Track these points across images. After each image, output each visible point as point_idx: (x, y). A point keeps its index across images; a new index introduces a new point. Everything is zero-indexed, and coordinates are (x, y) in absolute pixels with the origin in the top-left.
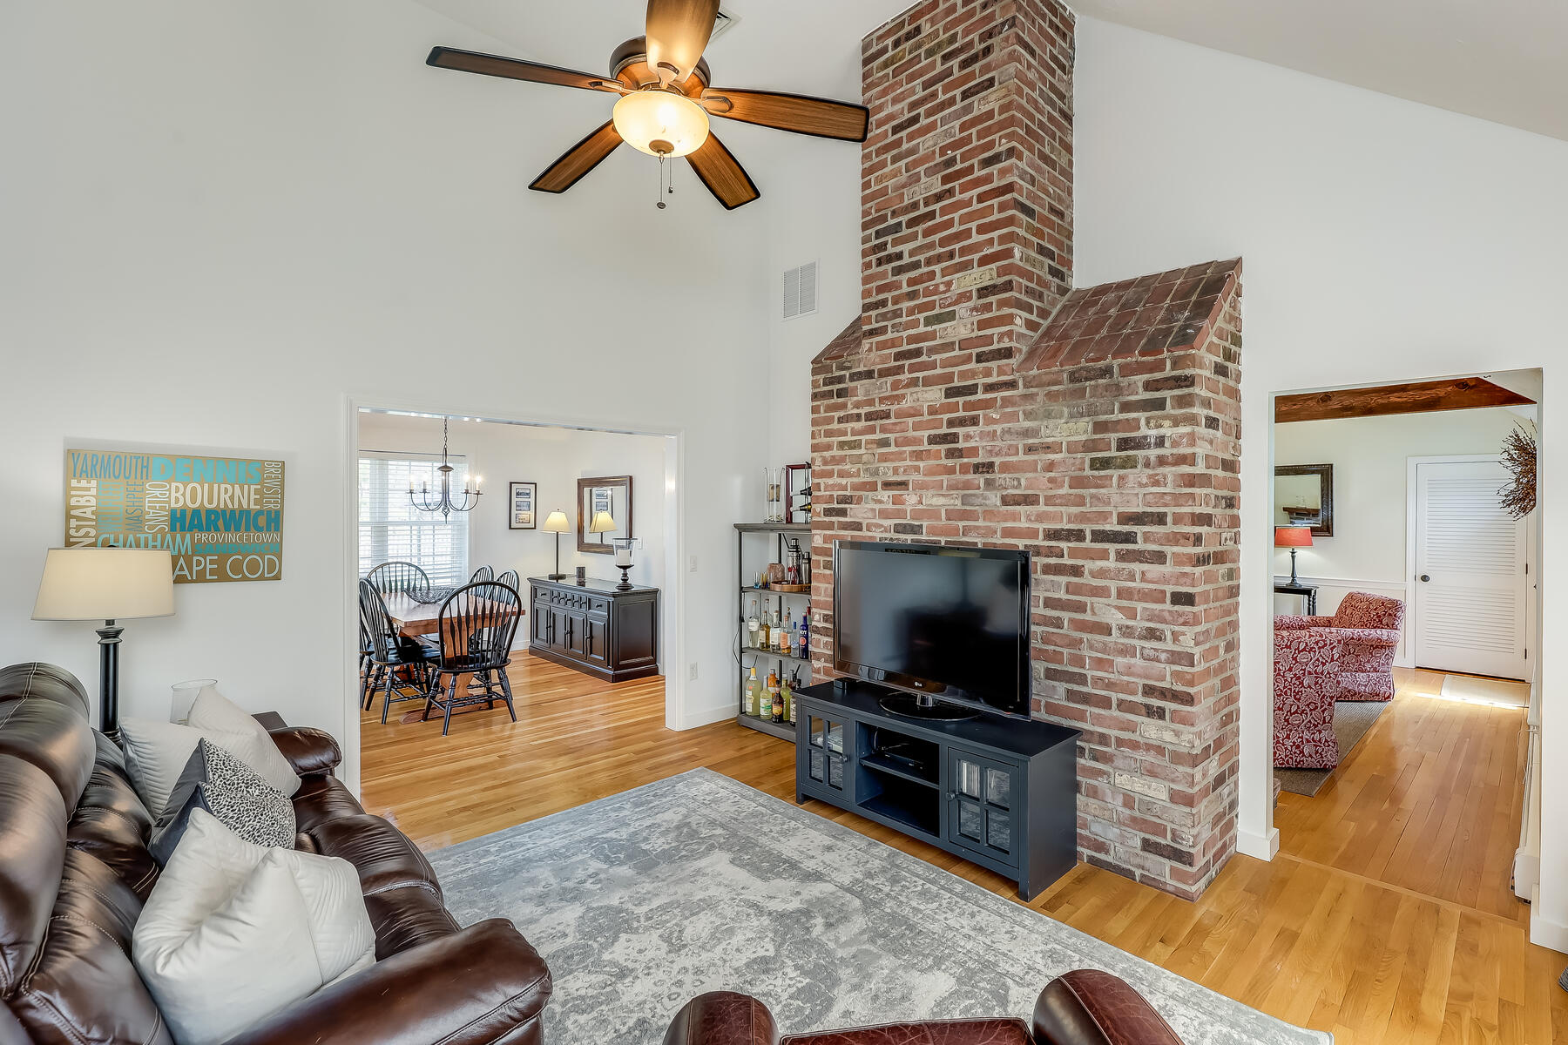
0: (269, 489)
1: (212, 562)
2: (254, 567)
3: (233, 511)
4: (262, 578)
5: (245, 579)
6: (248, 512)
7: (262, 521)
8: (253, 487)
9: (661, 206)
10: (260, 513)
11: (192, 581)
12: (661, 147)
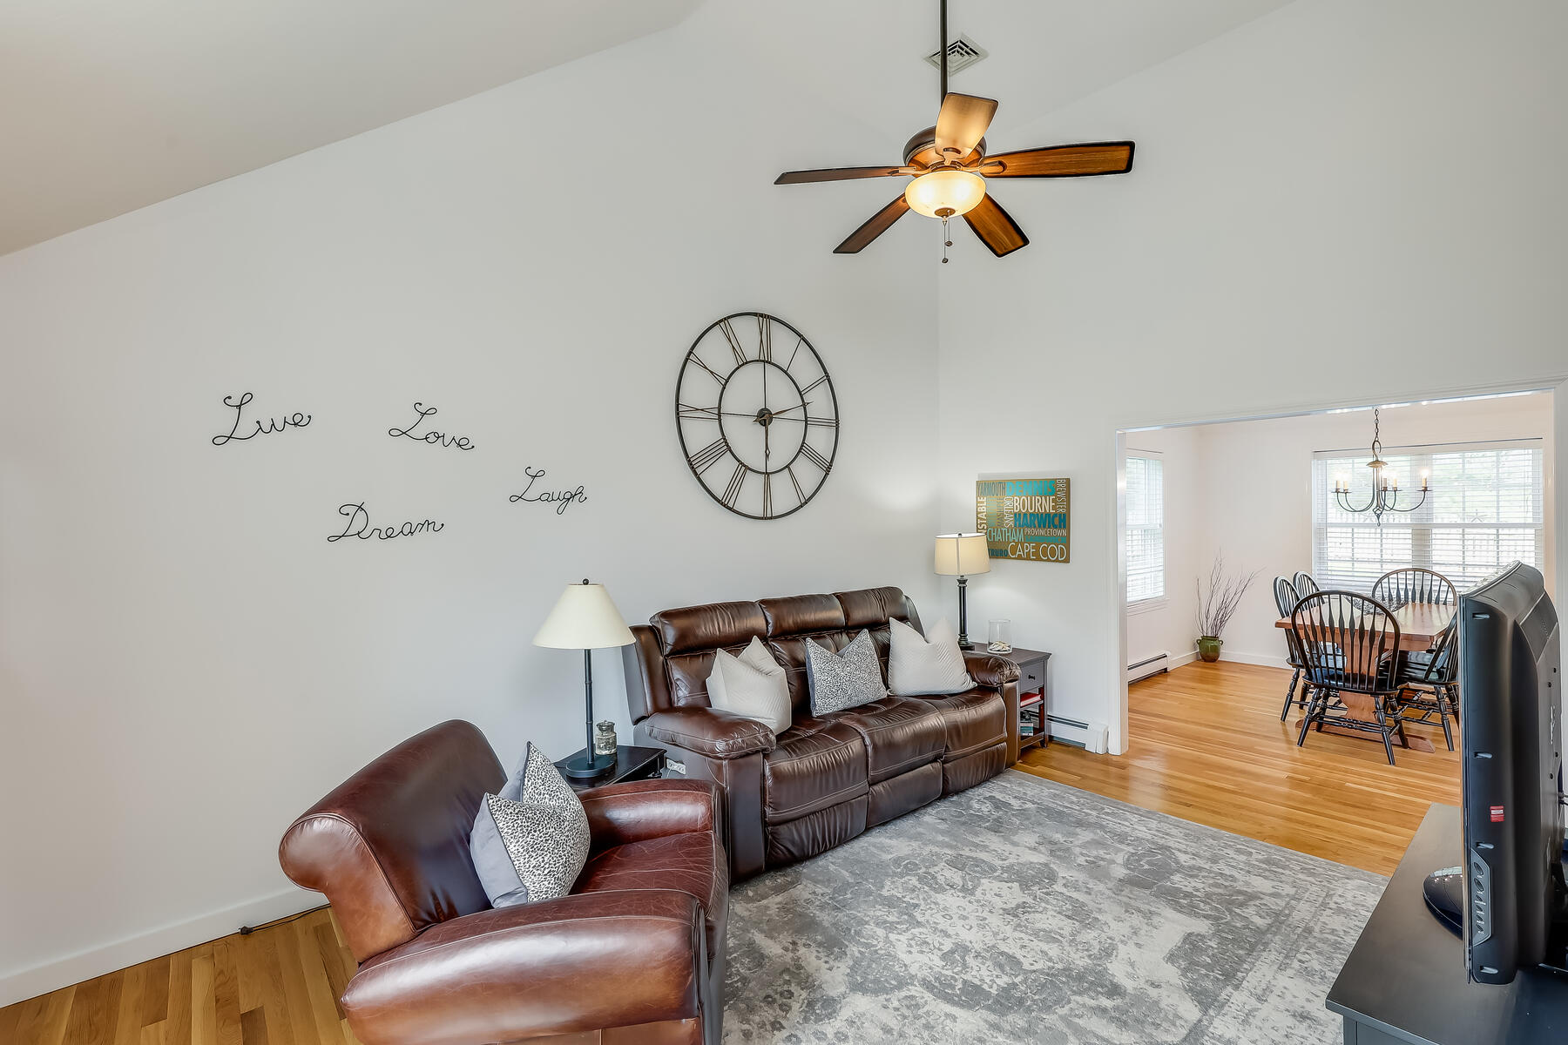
0: (1059, 498)
1: (1033, 547)
2: (1053, 553)
3: (1042, 514)
4: (1057, 561)
5: (1049, 560)
6: (1049, 514)
7: (1056, 521)
8: (1051, 498)
9: (945, 261)
10: (1055, 515)
11: (1024, 559)
12: (945, 212)
